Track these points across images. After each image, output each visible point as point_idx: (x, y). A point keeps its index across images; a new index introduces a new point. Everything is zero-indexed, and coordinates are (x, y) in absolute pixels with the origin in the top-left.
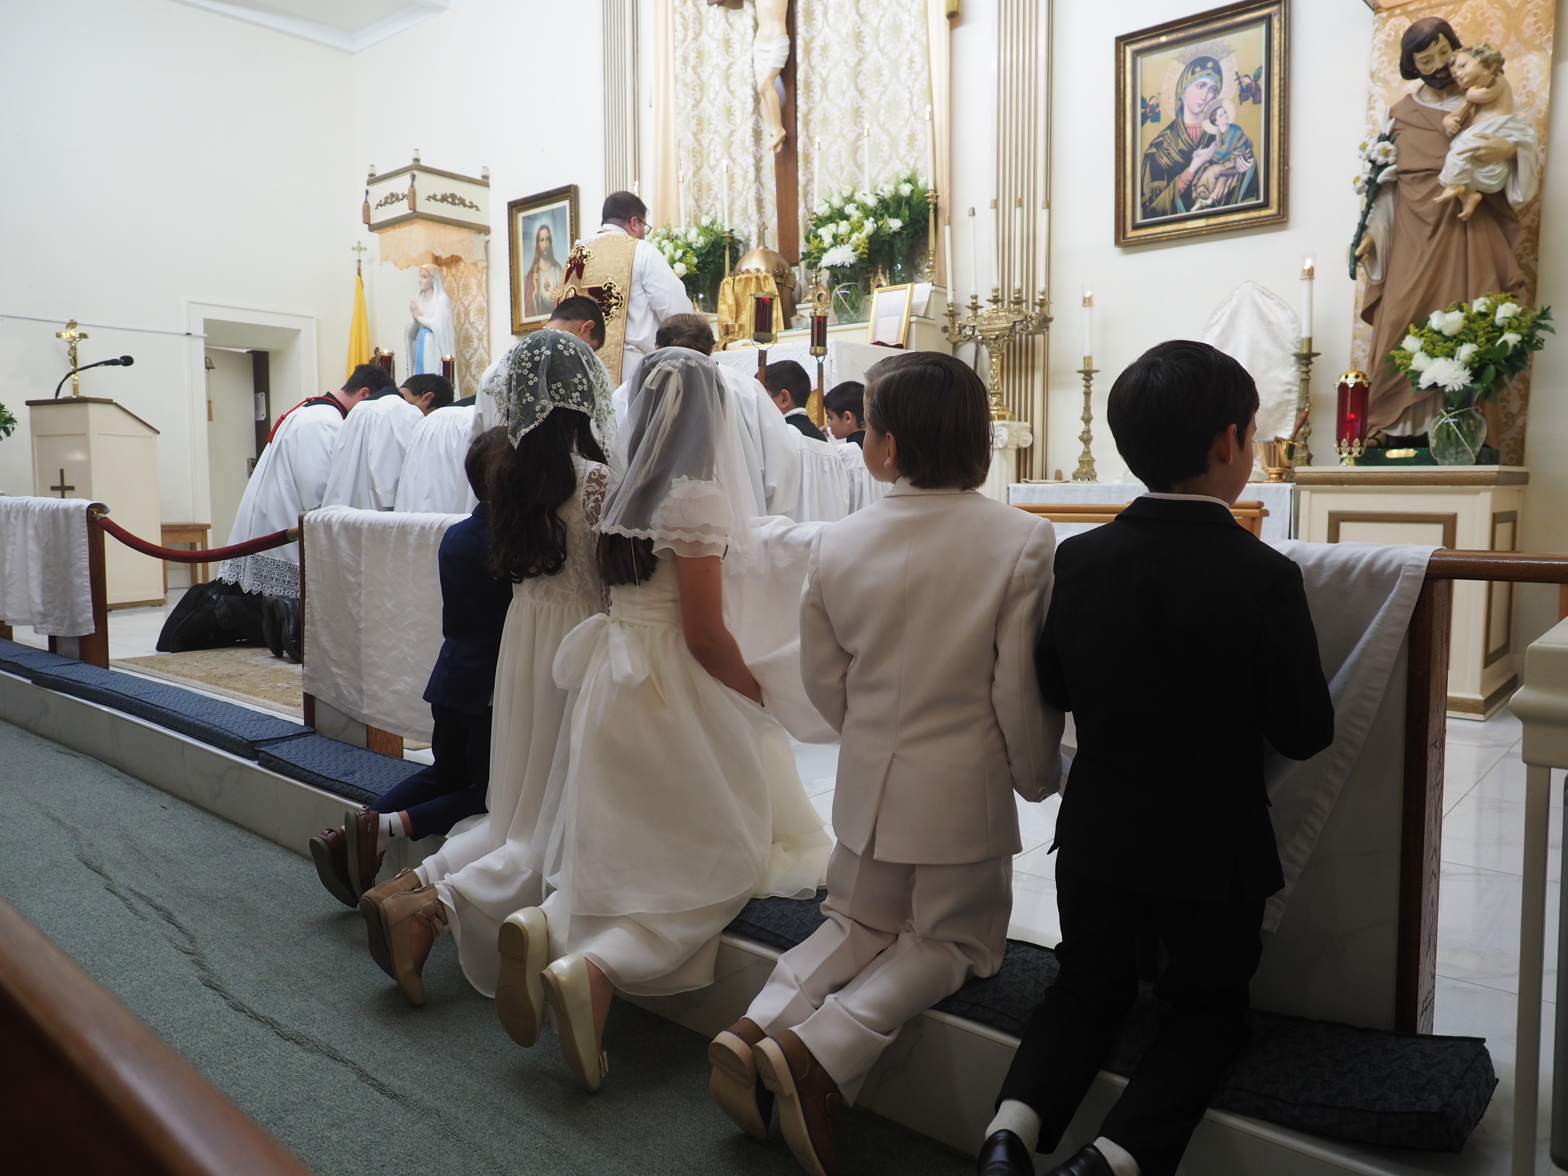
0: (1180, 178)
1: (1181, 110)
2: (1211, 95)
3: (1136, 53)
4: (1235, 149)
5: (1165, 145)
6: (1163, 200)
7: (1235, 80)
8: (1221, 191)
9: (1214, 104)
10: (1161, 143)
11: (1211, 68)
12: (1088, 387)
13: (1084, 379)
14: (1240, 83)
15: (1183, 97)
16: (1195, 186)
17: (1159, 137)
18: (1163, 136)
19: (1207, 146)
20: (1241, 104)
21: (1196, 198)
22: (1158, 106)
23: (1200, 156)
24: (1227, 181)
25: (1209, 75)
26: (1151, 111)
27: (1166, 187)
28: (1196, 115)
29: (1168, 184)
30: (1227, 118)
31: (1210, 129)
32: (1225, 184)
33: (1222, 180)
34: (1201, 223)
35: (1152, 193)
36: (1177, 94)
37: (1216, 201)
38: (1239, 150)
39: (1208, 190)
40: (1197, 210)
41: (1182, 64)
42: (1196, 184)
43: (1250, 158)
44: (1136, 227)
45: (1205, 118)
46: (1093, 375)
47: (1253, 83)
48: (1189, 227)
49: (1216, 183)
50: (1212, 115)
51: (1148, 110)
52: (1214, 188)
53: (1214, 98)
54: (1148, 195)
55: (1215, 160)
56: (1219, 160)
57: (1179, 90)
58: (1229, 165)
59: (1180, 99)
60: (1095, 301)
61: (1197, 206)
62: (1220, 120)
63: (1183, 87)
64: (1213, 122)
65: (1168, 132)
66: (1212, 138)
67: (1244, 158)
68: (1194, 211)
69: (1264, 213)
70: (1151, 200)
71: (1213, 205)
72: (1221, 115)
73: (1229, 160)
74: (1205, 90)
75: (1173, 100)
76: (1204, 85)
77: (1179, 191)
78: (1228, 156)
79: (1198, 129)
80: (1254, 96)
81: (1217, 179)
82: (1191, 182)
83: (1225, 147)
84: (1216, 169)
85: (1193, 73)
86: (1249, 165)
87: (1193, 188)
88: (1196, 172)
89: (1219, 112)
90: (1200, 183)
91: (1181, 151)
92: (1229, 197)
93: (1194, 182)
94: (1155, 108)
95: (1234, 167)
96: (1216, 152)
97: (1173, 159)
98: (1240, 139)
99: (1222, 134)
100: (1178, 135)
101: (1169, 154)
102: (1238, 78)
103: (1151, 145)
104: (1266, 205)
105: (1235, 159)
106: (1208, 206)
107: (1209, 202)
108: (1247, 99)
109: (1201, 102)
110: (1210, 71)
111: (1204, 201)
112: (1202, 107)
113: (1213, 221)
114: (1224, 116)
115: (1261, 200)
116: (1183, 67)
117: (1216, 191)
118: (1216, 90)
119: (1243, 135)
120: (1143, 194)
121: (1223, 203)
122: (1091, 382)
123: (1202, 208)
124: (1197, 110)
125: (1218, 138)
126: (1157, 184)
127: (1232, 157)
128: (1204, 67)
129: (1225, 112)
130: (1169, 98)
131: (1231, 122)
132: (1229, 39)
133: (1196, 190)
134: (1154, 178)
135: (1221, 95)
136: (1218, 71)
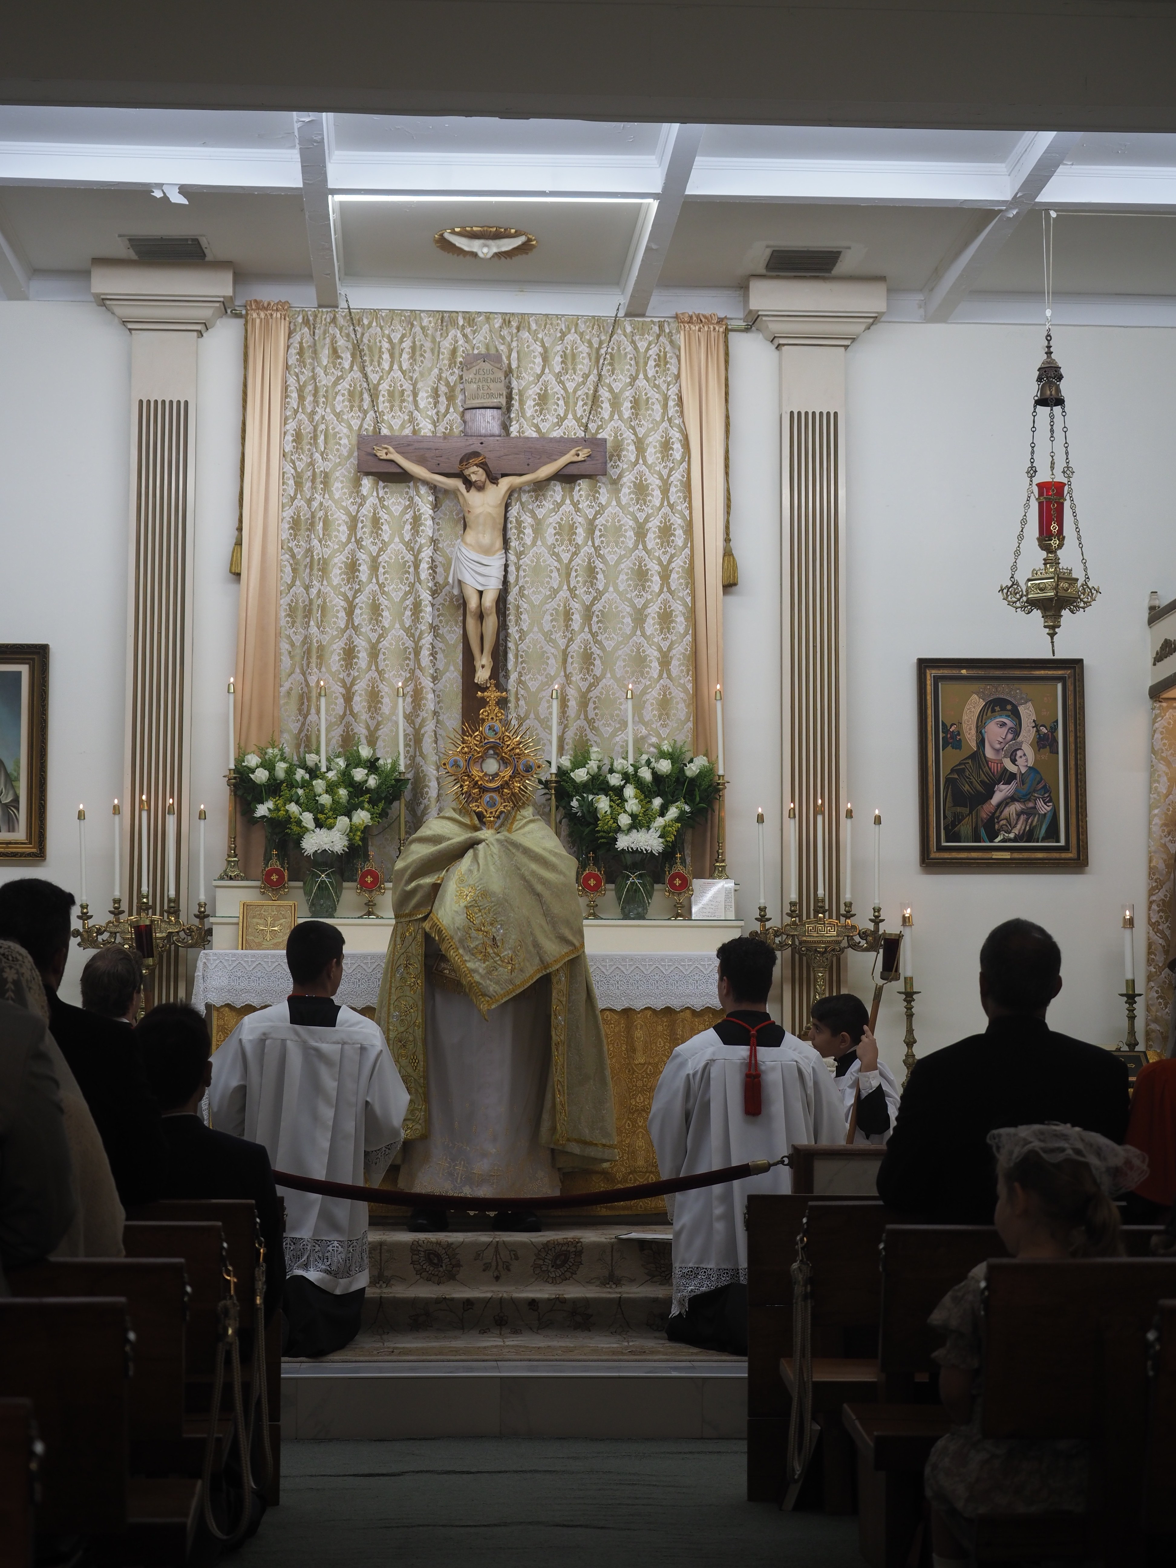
0: (982, 807)
1: (981, 742)
2: (1010, 736)
3: (937, 679)
4: (1035, 791)
5: (967, 773)
6: (965, 828)
7: (1033, 727)
8: (1023, 828)
9: (1013, 744)
10: (963, 770)
11: (1010, 710)
12: (909, 1008)
13: (904, 1000)
14: (1038, 731)
15: (983, 731)
16: (998, 818)
17: (960, 764)
18: (964, 764)
19: (1008, 783)
20: (1039, 750)
21: (999, 830)
22: (959, 734)
23: (1002, 792)
24: (1027, 819)
25: (1009, 716)
26: (952, 738)
27: (969, 815)
28: (997, 751)
29: (971, 812)
30: (1027, 761)
31: (1012, 768)
32: (1027, 822)
33: (1023, 818)
34: (1006, 855)
35: (954, 817)
36: (977, 727)
37: (1018, 835)
38: (1039, 792)
39: (1010, 825)
40: (999, 842)
41: (981, 700)
42: (999, 816)
43: (1049, 802)
44: (940, 849)
45: (1005, 756)
46: (915, 997)
47: (1050, 734)
48: (994, 857)
49: (1018, 820)
50: (1012, 754)
51: (949, 736)
52: (1016, 823)
53: (1014, 739)
54: (950, 818)
55: (1016, 797)
56: (1020, 798)
57: (980, 724)
58: (1031, 805)
59: (981, 732)
60: (915, 920)
61: (999, 839)
62: (1020, 761)
63: (983, 722)
64: (1014, 761)
65: (970, 761)
66: (1013, 776)
67: (1043, 801)
68: (997, 843)
69: (1064, 855)
70: (954, 825)
71: (1015, 840)
72: (1021, 757)
73: (1029, 800)
74: (1004, 730)
75: (974, 731)
76: (1003, 724)
77: (982, 821)
78: (1028, 797)
79: (999, 765)
80: (1051, 746)
81: (1019, 815)
82: (994, 814)
83: (1026, 786)
84: (1017, 806)
85: (993, 711)
86: (1049, 809)
87: (996, 820)
88: (999, 805)
89: (1019, 753)
90: (1002, 816)
91: (982, 782)
92: (1029, 835)
93: (997, 814)
94: (956, 735)
95: (1035, 808)
96: (1016, 790)
97: (975, 788)
98: (1039, 783)
99: (1023, 774)
100: (980, 767)
101: (971, 783)
102: (1036, 726)
103: (953, 771)
104: (1065, 849)
105: (1035, 800)
106: (1010, 840)
107: (1012, 836)
108: (1044, 747)
109: (1001, 740)
110: (1010, 713)
111: (1007, 835)
112: (1003, 745)
113: (1016, 855)
114: (1024, 758)
115: (1062, 843)
116: (982, 703)
117: (1018, 826)
118: (1016, 732)
119: (1041, 779)
120: (945, 817)
121: (1024, 840)
122: (913, 1003)
123: (1003, 841)
124: (998, 746)
125: (1018, 776)
126: (959, 809)
127: (1032, 797)
128: (1003, 709)
129: (1025, 755)
130: (970, 729)
131: (1030, 764)
132: (1027, 688)
133: (998, 822)
134: (956, 803)
135: (1020, 739)
136: (1016, 714)
